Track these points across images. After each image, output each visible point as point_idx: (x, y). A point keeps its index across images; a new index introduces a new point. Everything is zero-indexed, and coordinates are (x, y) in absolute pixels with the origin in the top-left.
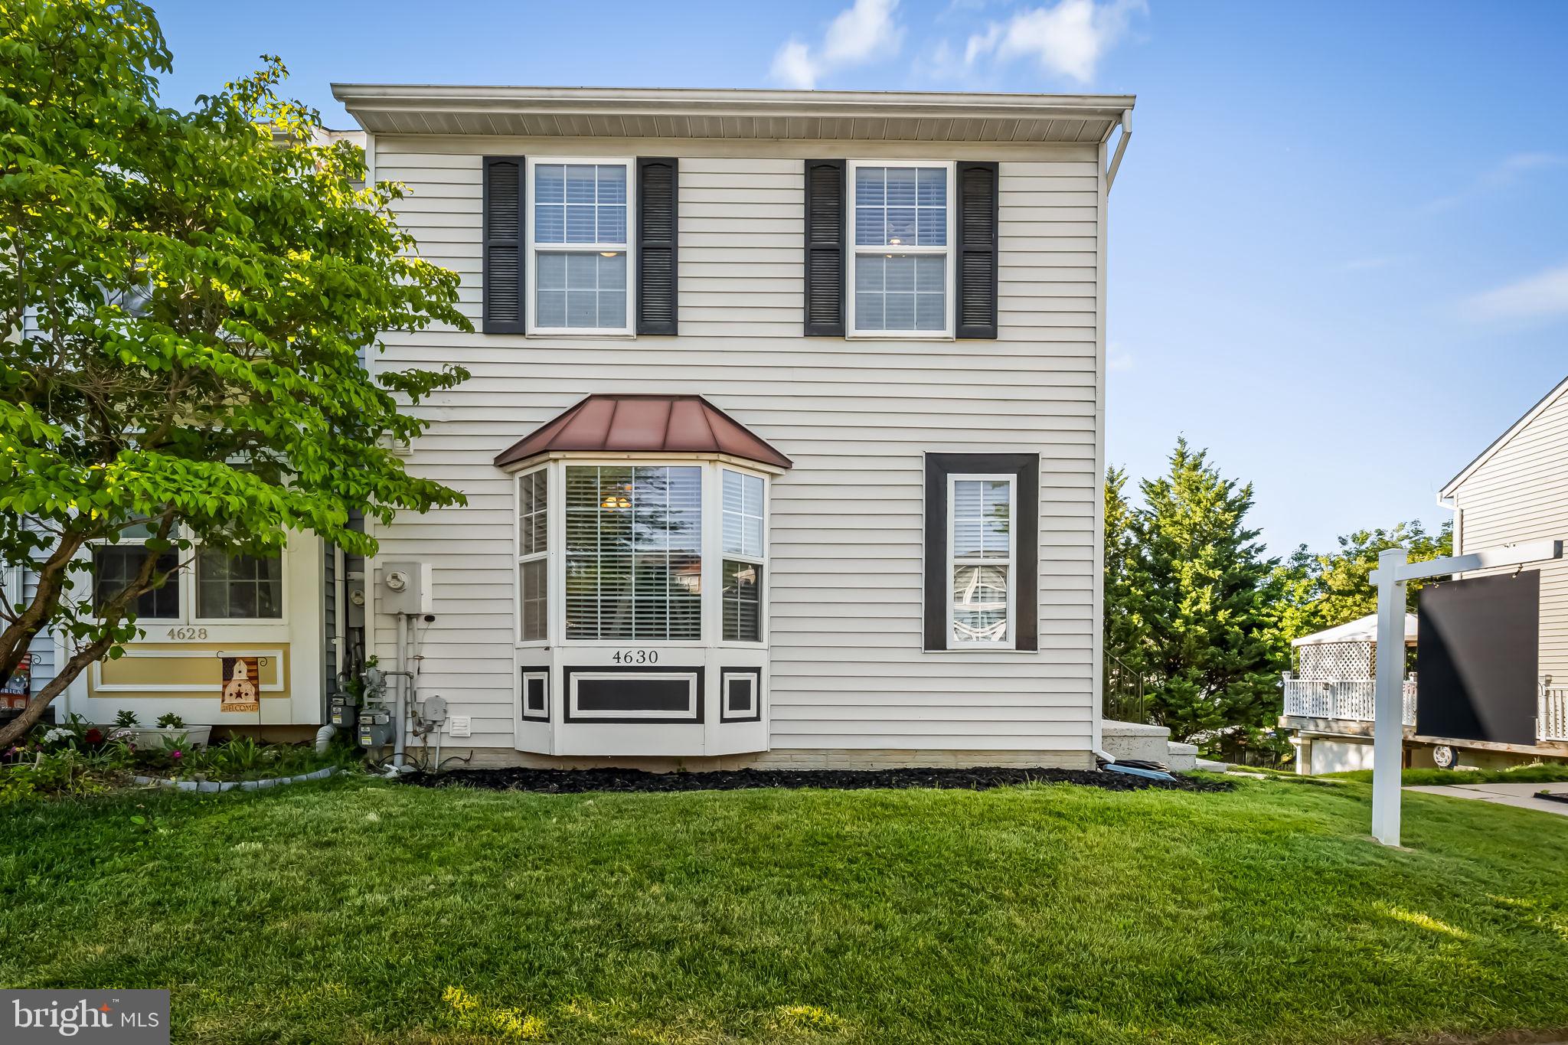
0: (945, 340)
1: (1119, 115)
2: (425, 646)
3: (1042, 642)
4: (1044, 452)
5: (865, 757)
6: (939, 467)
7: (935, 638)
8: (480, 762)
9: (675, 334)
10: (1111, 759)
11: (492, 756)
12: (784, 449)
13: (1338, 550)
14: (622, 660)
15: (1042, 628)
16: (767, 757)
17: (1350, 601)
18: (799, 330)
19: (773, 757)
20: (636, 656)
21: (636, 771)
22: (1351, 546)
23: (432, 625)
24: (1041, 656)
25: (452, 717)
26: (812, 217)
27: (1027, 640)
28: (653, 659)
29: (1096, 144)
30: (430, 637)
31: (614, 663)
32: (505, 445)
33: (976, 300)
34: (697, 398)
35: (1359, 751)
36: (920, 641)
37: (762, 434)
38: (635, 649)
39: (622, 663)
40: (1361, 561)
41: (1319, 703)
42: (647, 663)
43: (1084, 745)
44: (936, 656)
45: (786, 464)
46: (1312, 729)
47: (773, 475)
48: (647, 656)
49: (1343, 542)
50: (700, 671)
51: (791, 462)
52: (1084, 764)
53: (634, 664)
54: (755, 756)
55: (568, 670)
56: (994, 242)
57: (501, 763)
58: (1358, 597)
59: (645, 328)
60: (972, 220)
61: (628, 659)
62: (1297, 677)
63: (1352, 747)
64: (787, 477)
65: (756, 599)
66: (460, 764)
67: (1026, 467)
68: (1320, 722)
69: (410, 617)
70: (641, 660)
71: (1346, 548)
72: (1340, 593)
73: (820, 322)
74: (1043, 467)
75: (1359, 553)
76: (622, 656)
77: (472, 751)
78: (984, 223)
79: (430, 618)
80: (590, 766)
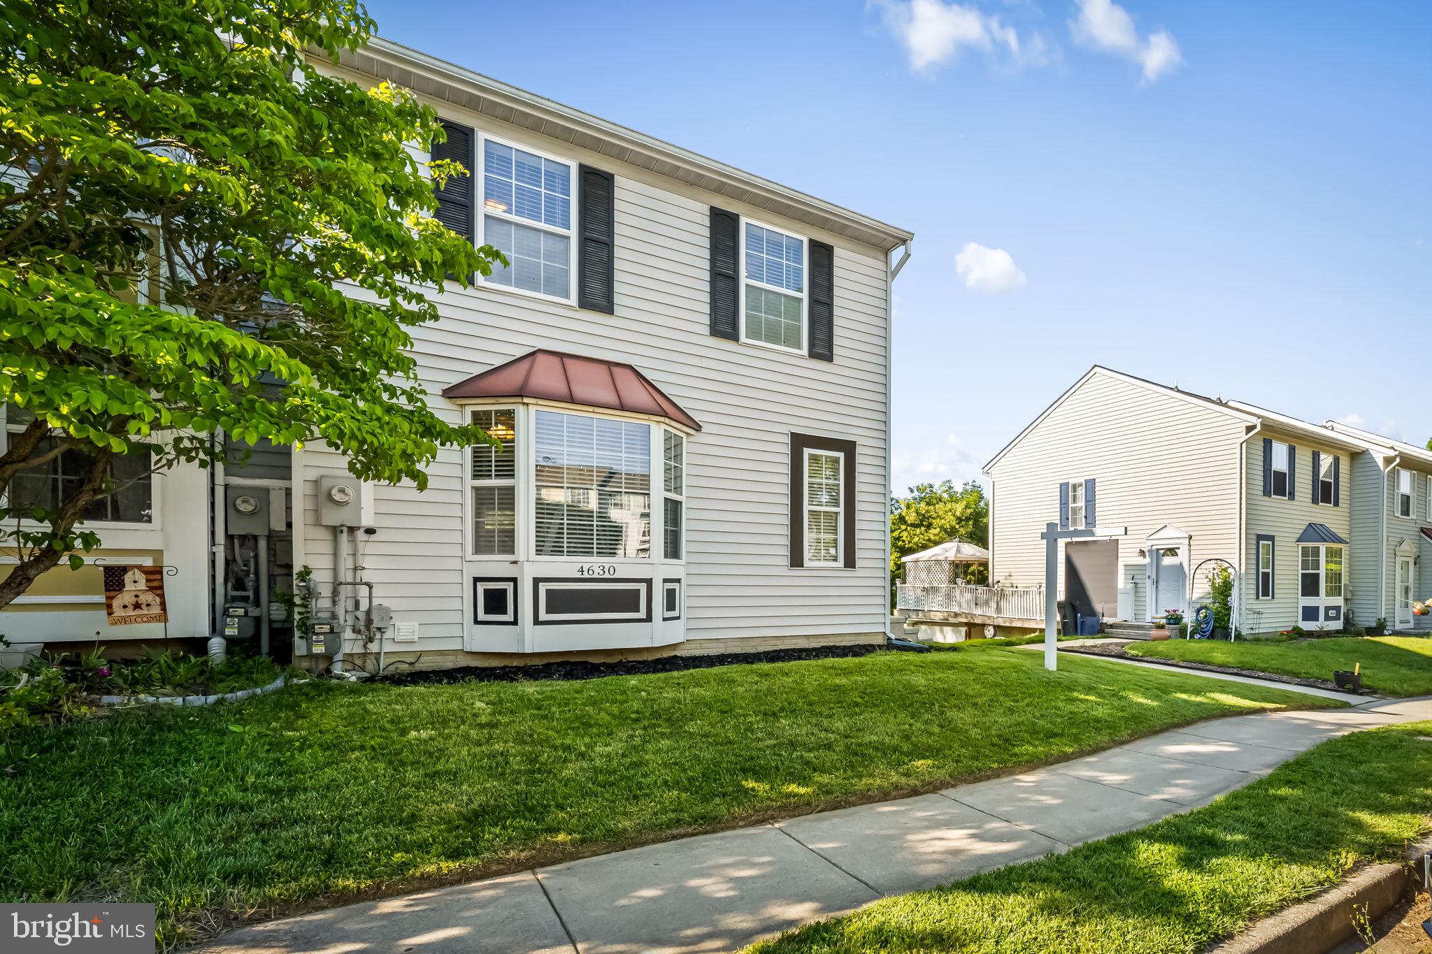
0: (802, 357)
1: (904, 242)
2: (366, 557)
3: (859, 563)
4: (859, 441)
5: (752, 643)
6: (799, 442)
7: (796, 560)
8: (425, 664)
9: (612, 313)
10: (893, 637)
11: (439, 659)
12: (696, 417)
13: (909, 496)
14: (586, 573)
15: (858, 554)
16: (683, 646)
17: (918, 531)
18: (706, 330)
19: (687, 646)
20: (597, 570)
21: (586, 662)
22: (916, 494)
23: (373, 537)
24: (858, 572)
25: (397, 624)
26: (715, 249)
27: (850, 562)
28: (612, 572)
29: (886, 252)
30: (370, 549)
31: (579, 575)
32: (455, 380)
33: (821, 335)
34: (630, 367)
35: (942, 631)
36: (787, 562)
37: (681, 403)
38: (595, 564)
39: (586, 575)
40: (923, 505)
41: (918, 600)
42: (607, 576)
43: (880, 629)
44: (797, 572)
45: (698, 428)
46: (914, 618)
47: (688, 434)
48: (606, 570)
49: (912, 491)
50: (649, 582)
51: (700, 427)
52: (880, 640)
53: (596, 576)
54: (674, 646)
55: (537, 581)
56: (831, 297)
57: (448, 663)
58: (923, 529)
59: (586, 303)
60: (818, 280)
61: (591, 572)
62: (905, 583)
63: (937, 629)
64: (698, 437)
65: (676, 526)
66: (404, 668)
67: (848, 448)
68: (920, 613)
69: (352, 530)
70: (602, 573)
71: (914, 495)
72: (912, 525)
73: (722, 328)
74: (859, 450)
75: (922, 499)
76: (585, 570)
77: (420, 654)
78: (825, 284)
79: (370, 531)
80: (545, 661)
